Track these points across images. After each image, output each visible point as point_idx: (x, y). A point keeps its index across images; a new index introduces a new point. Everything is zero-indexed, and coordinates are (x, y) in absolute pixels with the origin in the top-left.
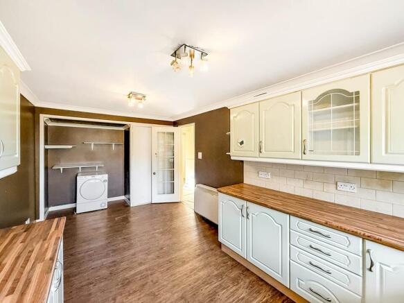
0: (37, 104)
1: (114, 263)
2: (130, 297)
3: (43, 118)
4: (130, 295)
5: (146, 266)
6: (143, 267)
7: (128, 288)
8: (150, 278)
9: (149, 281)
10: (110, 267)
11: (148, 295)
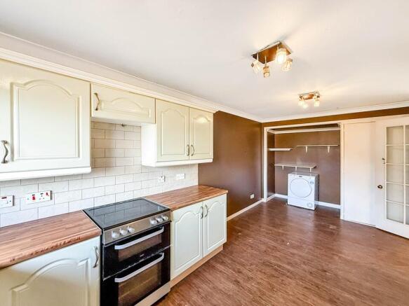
0: (262, 121)
1: (274, 249)
2: (259, 273)
3: (266, 130)
4: (260, 271)
5: (292, 269)
6: (289, 267)
7: (263, 267)
8: (284, 278)
9: (281, 278)
10: (269, 248)
11: (269, 284)
